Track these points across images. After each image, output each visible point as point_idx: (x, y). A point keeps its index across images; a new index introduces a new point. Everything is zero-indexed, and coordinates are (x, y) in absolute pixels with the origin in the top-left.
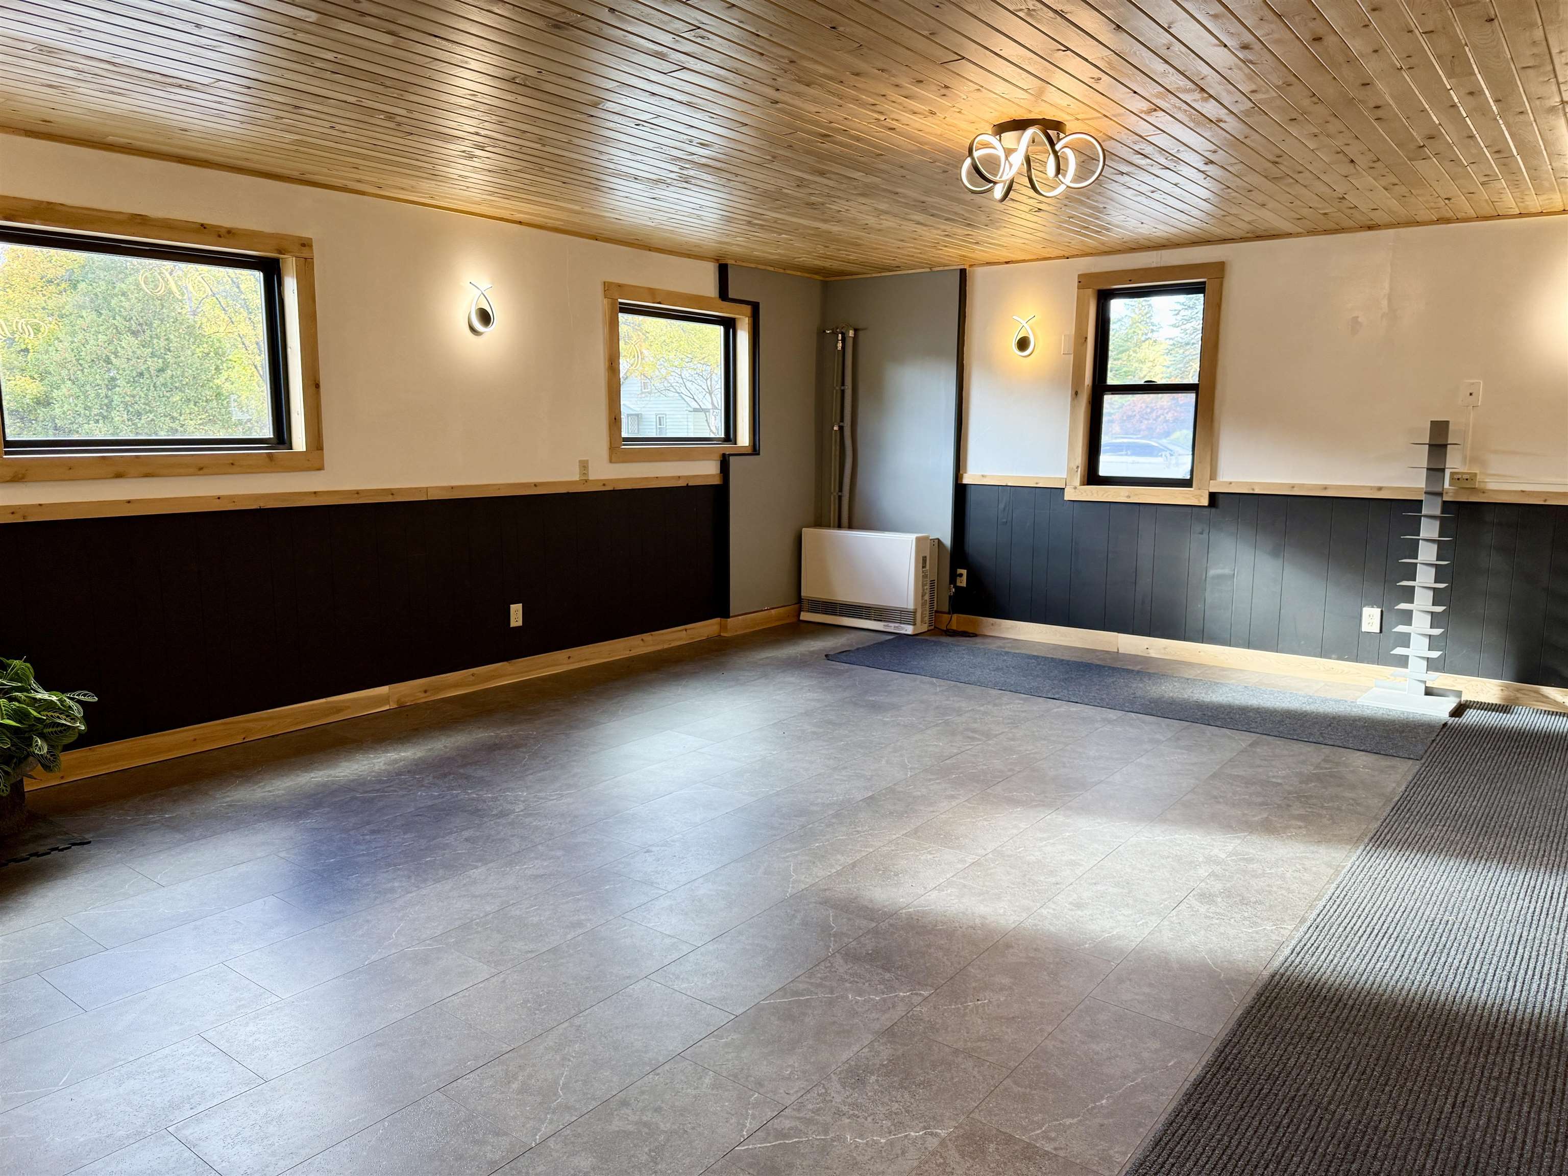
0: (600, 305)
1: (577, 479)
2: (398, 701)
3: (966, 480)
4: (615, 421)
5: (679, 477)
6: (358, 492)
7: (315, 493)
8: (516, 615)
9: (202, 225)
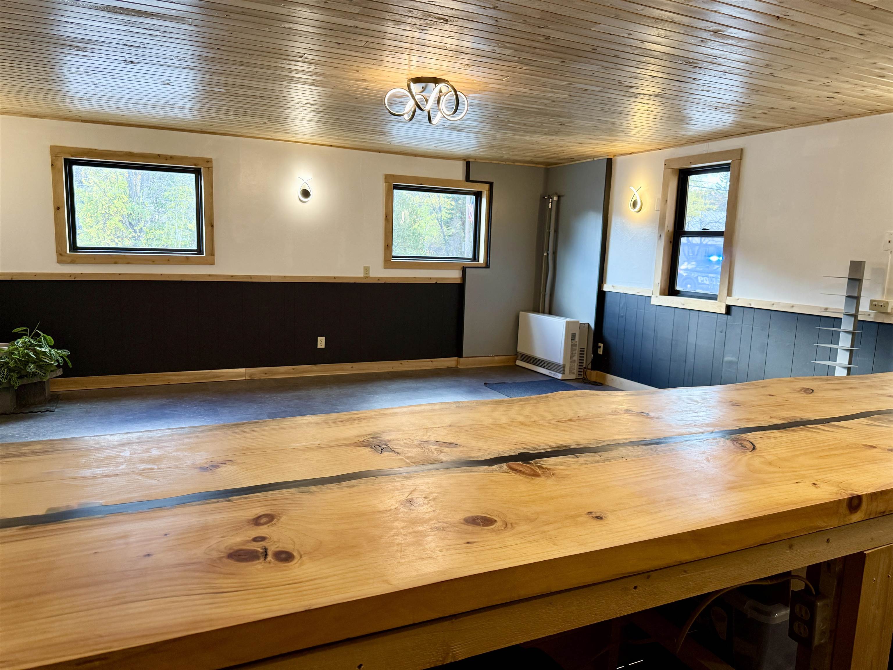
0: (382, 187)
1: (362, 276)
2: (250, 376)
3: (605, 289)
4: (388, 247)
5: (431, 278)
6: (232, 276)
7: (209, 275)
8: (321, 342)
9: (158, 155)
